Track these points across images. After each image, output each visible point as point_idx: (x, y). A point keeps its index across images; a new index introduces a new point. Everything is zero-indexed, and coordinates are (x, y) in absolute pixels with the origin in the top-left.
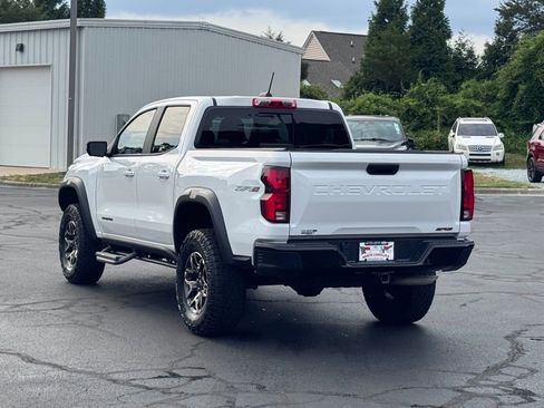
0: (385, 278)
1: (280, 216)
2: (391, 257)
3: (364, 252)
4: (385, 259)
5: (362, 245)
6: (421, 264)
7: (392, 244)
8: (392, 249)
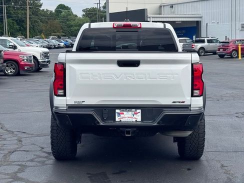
0: (128, 132)
1: (61, 92)
2: (139, 119)
3: (119, 116)
4: (134, 120)
5: (118, 111)
6: (155, 124)
7: (139, 111)
8: (140, 114)
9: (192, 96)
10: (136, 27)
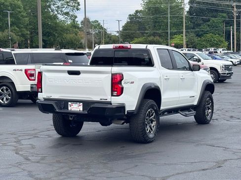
2: (81, 109)
3: (70, 106)
4: (79, 110)
5: (70, 103)
7: (81, 104)
8: (82, 106)
9: (112, 95)
10: (127, 48)
